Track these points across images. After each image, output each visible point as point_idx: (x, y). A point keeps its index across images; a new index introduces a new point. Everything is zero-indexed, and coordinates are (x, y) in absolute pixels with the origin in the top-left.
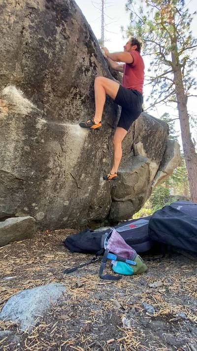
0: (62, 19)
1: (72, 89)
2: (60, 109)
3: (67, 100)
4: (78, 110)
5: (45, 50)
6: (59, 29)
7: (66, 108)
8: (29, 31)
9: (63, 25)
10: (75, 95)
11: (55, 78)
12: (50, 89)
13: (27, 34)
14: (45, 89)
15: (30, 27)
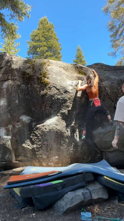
5: (27, 97)
9: (30, 83)
10: (45, 106)
13: (20, 95)
14: (33, 110)
15: (20, 92)
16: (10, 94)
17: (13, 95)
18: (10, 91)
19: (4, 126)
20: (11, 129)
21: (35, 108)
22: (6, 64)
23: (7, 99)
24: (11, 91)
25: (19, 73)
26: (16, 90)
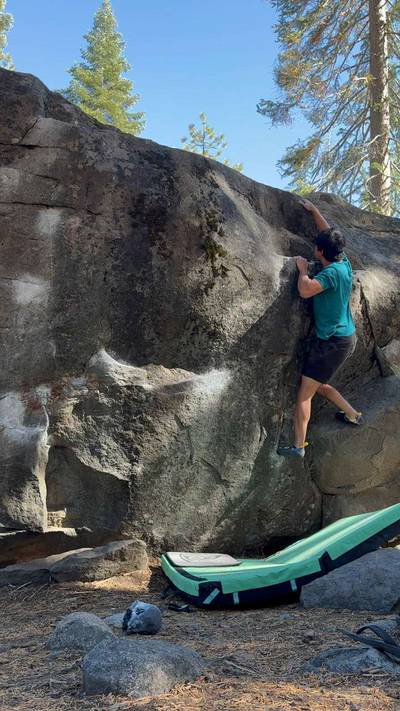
0: (157, 231)
1: (189, 323)
2: (174, 356)
3: (184, 340)
4: (205, 349)
5: (138, 289)
6: (154, 250)
7: (183, 351)
8: (114, 273)
9: (161, 239)
10: (196, 328)
11: (159, 318)
12: (154, 335)
13: (111, 279)
14: (146, 337)
15: (114, 268)
16: (74, 267)
17: (84, 272)
18: (74, 257)
19: (17, 389)
20: (44, 402)
21: (157, 333)
22: (60, 141)
23: (54, 285)
24: (80, 259)
25: (119, 193)
26: (99, 253)
